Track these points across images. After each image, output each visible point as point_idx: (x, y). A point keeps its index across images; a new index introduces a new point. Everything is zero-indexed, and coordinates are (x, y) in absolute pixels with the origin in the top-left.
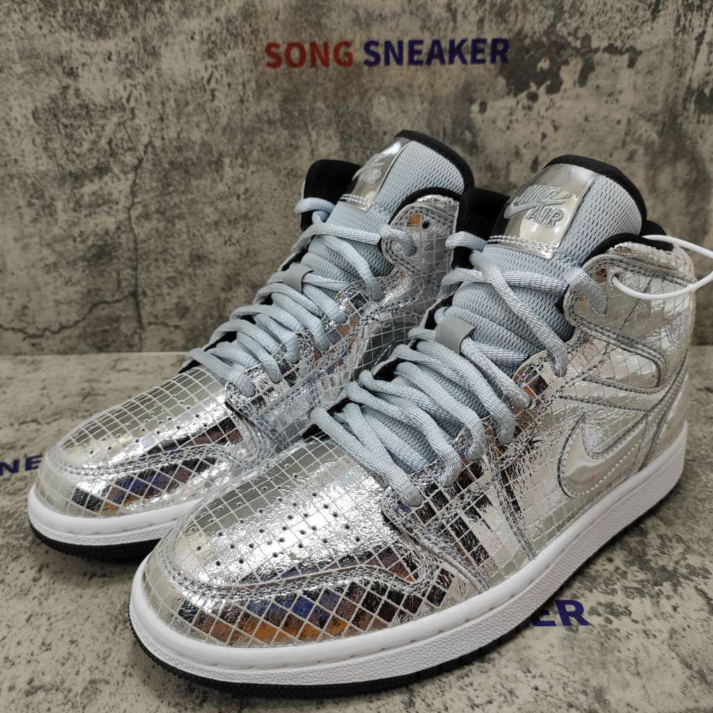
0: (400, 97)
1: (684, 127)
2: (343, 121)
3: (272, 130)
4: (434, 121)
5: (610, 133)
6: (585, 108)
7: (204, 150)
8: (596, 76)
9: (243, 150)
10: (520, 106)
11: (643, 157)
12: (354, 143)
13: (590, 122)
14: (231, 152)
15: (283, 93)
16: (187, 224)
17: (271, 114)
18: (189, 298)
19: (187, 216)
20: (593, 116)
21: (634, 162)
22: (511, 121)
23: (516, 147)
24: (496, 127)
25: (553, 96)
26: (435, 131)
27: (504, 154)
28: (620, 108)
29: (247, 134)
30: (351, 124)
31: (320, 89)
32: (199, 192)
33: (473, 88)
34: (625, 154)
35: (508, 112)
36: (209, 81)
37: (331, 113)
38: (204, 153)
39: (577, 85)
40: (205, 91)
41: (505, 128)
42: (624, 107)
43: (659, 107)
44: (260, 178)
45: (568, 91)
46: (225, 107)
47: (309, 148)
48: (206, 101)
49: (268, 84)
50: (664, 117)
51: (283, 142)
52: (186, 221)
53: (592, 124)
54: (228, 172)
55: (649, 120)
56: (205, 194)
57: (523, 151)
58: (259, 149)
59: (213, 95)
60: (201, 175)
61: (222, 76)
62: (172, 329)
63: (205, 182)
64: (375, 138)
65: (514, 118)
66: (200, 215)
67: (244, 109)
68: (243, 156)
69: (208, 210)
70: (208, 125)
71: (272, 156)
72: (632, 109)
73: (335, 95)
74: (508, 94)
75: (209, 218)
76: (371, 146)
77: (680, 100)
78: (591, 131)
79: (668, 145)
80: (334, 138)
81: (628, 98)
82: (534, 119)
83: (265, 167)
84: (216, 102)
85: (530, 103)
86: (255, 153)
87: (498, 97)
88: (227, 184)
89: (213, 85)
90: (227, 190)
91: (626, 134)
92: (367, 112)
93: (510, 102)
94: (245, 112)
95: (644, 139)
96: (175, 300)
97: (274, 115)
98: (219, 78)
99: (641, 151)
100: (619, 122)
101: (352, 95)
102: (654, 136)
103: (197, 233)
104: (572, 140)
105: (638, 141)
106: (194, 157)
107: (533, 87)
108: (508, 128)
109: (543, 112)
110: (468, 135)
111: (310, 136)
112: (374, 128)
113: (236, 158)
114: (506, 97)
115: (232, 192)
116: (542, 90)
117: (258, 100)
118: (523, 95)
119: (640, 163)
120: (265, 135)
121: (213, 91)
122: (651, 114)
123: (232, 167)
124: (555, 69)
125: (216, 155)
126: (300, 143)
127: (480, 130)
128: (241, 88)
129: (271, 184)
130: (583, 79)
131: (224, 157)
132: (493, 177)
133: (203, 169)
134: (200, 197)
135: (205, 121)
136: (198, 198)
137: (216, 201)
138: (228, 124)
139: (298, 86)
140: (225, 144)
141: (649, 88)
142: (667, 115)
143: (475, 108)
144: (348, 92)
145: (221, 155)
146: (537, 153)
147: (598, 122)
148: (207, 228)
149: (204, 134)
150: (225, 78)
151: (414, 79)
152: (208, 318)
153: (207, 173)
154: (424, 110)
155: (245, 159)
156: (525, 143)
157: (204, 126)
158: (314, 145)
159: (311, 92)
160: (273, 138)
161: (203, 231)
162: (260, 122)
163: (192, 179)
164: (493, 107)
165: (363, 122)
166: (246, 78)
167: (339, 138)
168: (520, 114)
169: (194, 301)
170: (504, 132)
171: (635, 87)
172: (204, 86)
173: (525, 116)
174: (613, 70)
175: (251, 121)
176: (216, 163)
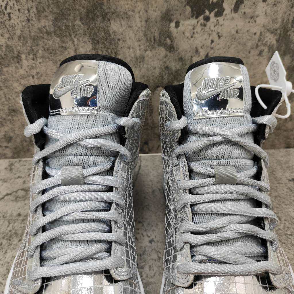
0: (127, 18)
1: (291, 37)
2: (93, 32)
3: (50, 38)
4: (148, 32)
5: (250, 40)
6: (236, 25)
7: (8, 50)
8: (244, 6)
9: (33, 50)
10: (199, 24)
11: (267, 53)
12: (101, 46)
13: (239, 33)
14: (25, 51)
15: (54, 15)
16: (4, 93)
17: (47, 28)
18: (12, 132)
19: (3, 88)
20: (241, 30)
21: (262, 56)
22: (194, 33)
23: (196, 48)
24: (185, 36)
25: (219, 18)
26: (149, 38)
27: (190, 52)
28: (256, 25)
29: (34, 40)
30: (98, 34)
31: (77, 12)
32: (8, 74)
33: (171, 13)
34: (257, 52)
35: (192, 28)
36: (6, 8)
37: (85, 28)
38: (9, 52)
39: (233, 12)
40: (4, 14)
41: (190, 37)
42: (259, 25)
43: (278, 26)
44: (45, 66)
45: (227, 15)
46: (18, 24)
47: (74, 48)
48: (5, 20)
49: (44, 9)
50: (281, 31)
51: (57, 45)
52: (3, 91)
53: (240, 35)
54: (25, 63)
55: (272, 33)
56: (12, 75)
57: (200, 50)
58: (43, 49)
59: (9, 17)
60: (8, 65)
61: (13, 4)
62: (4, 148)
63: (12, 69)
64: (113, 42)
65: (195, 31)
66: (11, 87)
67: (30, 25)
68: (33, 53)
69: (16, 85)
70: (9, 35)
71: (51, 53)
72: (263, 26)
73: (87, 16)
74: (192, 17)
75: (17, 89)
76: (111, 48)
77: (291, 21)
78: (240, 38)
79: (281, 47)
80: (88, 42)
81: (262, 20)
82: (207, 32)
83: (47, 60)
84: (12, 21)
85: (205, 22)
86: (40, 52)
87: (187, 18)
88: (25, 70)
89: (9, 10)
90: (26, 73)
91: (259, 41)
92: (108, 27)
93: (193, 21)
94: (31, 27)
95: (268, 43)
96: (4, 133)
97: (50, 29)
98: (12, 5)
99: (266, 50)
100: (255, 34)
101: (98, 17)
102: (274, 42)
103: (10, 98)
104: (228, 44)
105: (265, 45)
106: (3, 54)
107: (207, 13)
108: (192, 37)
109: (212, 28)
110: (168, 41)
111: (74, 41)
112: (112, 37)
113: (29, 55)
114: (191, 19)
115: (29, 74)
116: (212, 14)
117: (39, 20)
118: (201, 17)
119: (265, 57)
120: (46, 41)
121: (9, 14)
122: (274, 29)
123: (27, 59)
124: (221, 2)
125: (16, 53)
126: (68, 45)
127: (175, 38)
128: (27, 12)
129: (52, 70)
130: (236, 9)
131: (21, 54)
132: (182, 65)
133: (9, 61)
134: (10, 77)
135: (6, 33)
136: (9, 78)
137: (19, 79)
138: (21, 35)
139: (63, 11)
140: (20, 46)
141: (274, 14)
142: (282, 30)
143: (173, 25)
144: (95, 15)
145: (19, 53)
146: (208, 51)
147: (243, 33)
148: (16, 94)
149: (6, 41)
150: (15, 5)
151: (136, 7)
152: (24, 142)
153: (12, 63)
154: (142, 26)
155: (34, 55)
156: (201, 45)
157: (7, 36)
158: (76, 46)
159: (72, 15)
160: (50, 42)
161: (14, 96)
162: (41, 33)
163: (3, 67)
164: (183, 25)
165: (105, 33)
166: (29, 6)
167: (91, 42)
168: (199, 28)
169: (15, 133)
170: (190, 39)
171: (266, 14)
172: (3, 10)
173: (202, 29)
174: (254, 3)
175: (36, 32)
176: (17, 58)
